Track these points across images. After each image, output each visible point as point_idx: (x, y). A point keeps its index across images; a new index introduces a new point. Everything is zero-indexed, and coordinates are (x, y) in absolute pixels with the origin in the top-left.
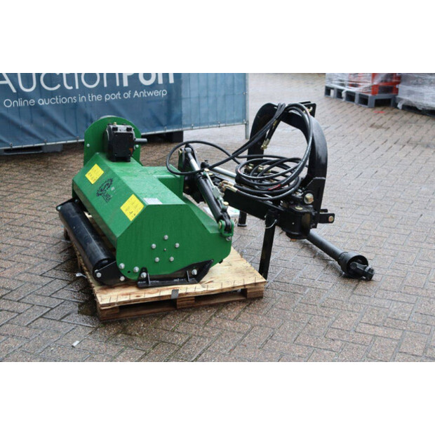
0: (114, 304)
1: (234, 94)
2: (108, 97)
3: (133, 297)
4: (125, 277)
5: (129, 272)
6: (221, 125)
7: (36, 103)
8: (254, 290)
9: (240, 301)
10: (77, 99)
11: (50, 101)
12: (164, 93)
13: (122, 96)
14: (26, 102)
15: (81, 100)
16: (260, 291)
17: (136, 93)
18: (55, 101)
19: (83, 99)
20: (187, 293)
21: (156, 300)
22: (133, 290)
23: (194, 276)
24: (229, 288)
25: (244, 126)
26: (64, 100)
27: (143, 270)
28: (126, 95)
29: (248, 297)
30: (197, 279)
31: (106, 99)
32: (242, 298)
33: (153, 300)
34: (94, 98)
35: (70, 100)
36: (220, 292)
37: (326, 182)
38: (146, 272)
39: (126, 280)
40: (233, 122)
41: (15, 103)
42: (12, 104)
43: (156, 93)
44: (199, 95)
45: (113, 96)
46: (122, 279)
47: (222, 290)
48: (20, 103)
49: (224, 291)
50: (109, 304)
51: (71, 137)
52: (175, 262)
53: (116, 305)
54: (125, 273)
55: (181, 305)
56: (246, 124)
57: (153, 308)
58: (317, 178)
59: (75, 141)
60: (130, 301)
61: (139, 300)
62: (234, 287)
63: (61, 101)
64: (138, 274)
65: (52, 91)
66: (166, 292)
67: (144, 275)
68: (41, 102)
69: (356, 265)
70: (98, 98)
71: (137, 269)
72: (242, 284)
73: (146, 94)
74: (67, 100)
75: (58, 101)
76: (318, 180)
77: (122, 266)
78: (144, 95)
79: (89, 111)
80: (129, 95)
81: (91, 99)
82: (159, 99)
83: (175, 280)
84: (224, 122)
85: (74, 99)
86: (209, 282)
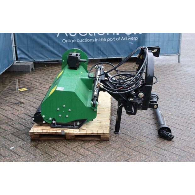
0: (35, 133)
1: (173, 40)
2: (109, 40)
3: (44, 131)
4: (45, 121)
5: (47, 119)
6: (165, 55)
7: (76, 41)
8: (103, 136)
9: (97, 140)
10: (94, 40)
11: (82, 40)
12: (136, 38)
13: (115, 39)
14: (72, 41)
15: (96, 40)
16: (107, 137)
17: (122, 38)
18: (84, 40)
19: (97, 40)
20: (69, 133)
21: (55, 134)
22: (48, 128)
23: (77, 126)
24: (90, 134)
25: (178, 56)
26: (88, 40)
27: (54, 119)
28: (118, 39)
29: (101, 139)
30: (79, 127)
31: (108, 40)
32: (98, 139)
33: (53, 134)
34: (102, 40)
35: (91, 40)
36: (85, 135)
37: (153, 88)
38: (55, 120)
39: (46, 123)
40: (172, 54)
41: (67, 41)
42: (66, 41)
43: (132, 39)
44: (154, 40)
45: (111, 39)
46: (44, 122)
47: (86, 134)
48: (69, 41)
49: (87, 134)
50: (33, 133)
51: (90, 57)
52: (68, 118)
53: (36, 134)
54: (45, 120)
55: (68, 138)
56: (179, 55)
57: (56, 137)
58: (147, 85)
59: (92, 59)
60: (42, 133)
61: (47, 133)
62: (92, 133)
63: (87, 41)
64: (51, 121)
65: (83, 36)
66: (59, 131)
67: (54, 122)
68: (78, 41)
69: (163, 132)
70: (104, 40)
71: (50, 119)
72: (97, 132)
73: (127, 39)
74: (90, 40)
75: (86, 41)
76: (147, 86)
77: (44, 116)
78: (126, 39)
79: (99, 46)
80: (119, 39)
81: (101, 40)
82: (133, 41)
83: (69, 126)
84: (167, 54)
85: (93, 40)
86: (84, 129)
